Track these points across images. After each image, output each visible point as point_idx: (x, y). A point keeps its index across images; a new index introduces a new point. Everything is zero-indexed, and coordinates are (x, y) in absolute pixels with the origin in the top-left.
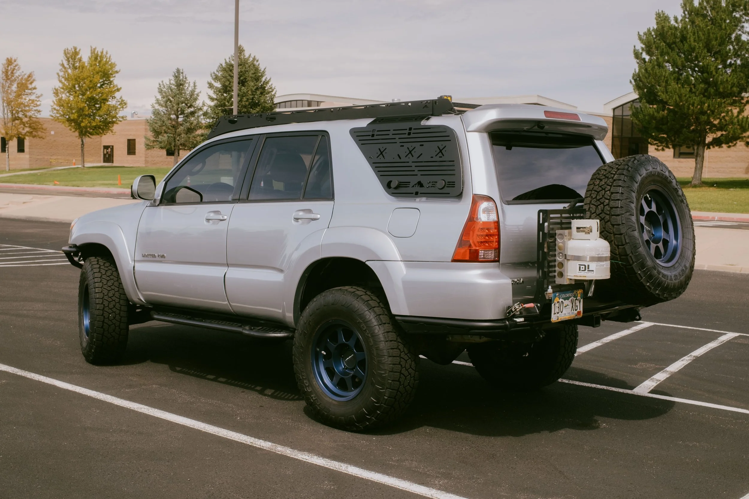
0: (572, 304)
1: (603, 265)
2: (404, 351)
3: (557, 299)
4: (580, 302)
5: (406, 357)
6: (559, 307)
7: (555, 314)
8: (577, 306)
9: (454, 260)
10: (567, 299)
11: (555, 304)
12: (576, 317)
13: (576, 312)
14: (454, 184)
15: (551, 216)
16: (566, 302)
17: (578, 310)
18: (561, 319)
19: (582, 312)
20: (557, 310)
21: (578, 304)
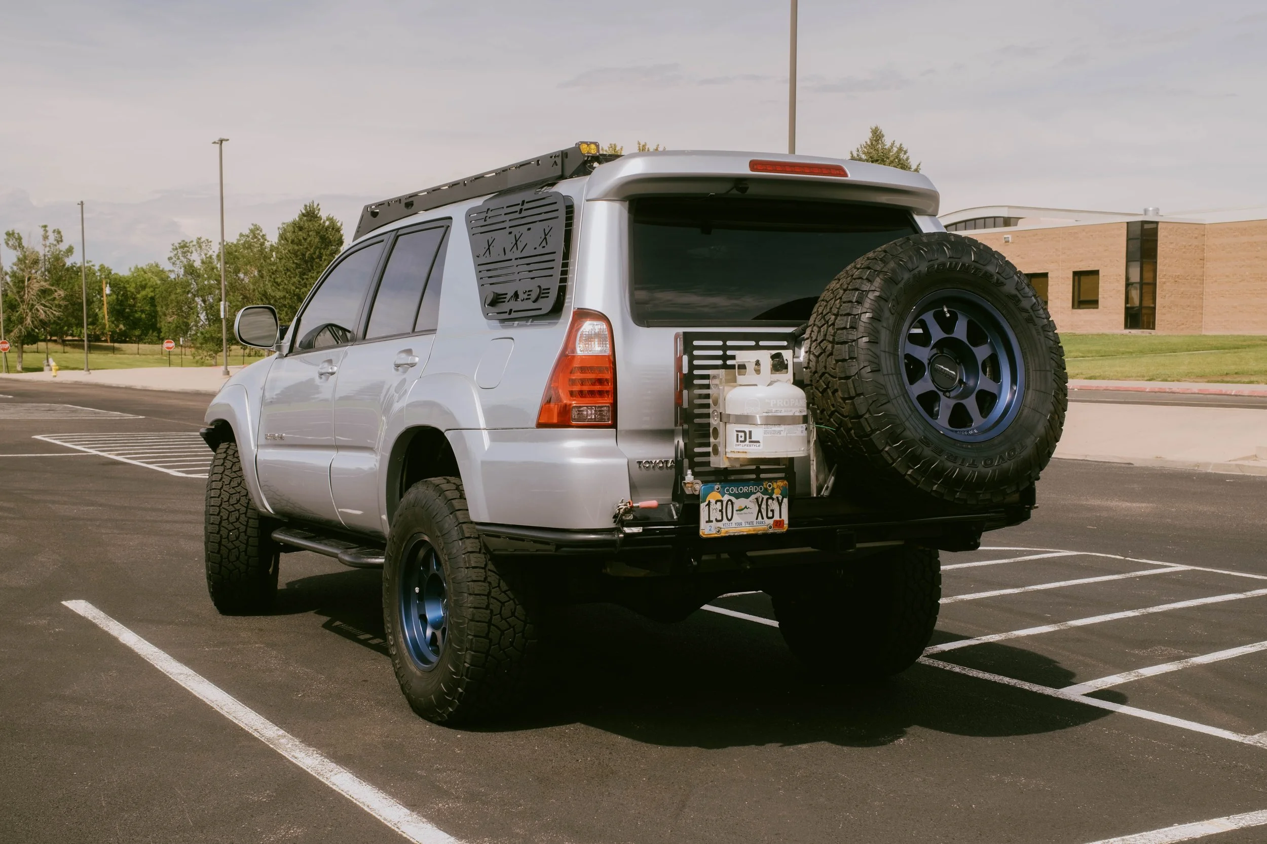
0: (760, 506)
1: (780, 432)
2: (499, 586)
3: (713, 497)
4: (780, 504)
5: (503, 597)
6: (721, 511)
7: (709, 521)
8: (773, 511)
9: (540, 425)
10: (747, 495)
11: (709, 504)
12: (771, 531)
13: (771, 522)
14: (548, 293)
15: (696, 343)
16: (740, 503)
17: (777, 517)
18: (727, 532)
19: (786, 522)
20: (715, 515)
21: (774, 505)
